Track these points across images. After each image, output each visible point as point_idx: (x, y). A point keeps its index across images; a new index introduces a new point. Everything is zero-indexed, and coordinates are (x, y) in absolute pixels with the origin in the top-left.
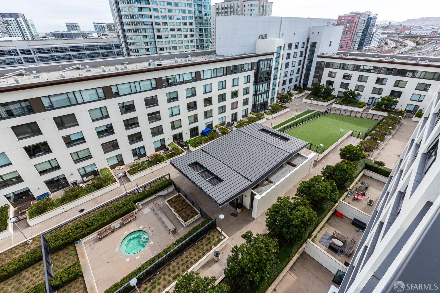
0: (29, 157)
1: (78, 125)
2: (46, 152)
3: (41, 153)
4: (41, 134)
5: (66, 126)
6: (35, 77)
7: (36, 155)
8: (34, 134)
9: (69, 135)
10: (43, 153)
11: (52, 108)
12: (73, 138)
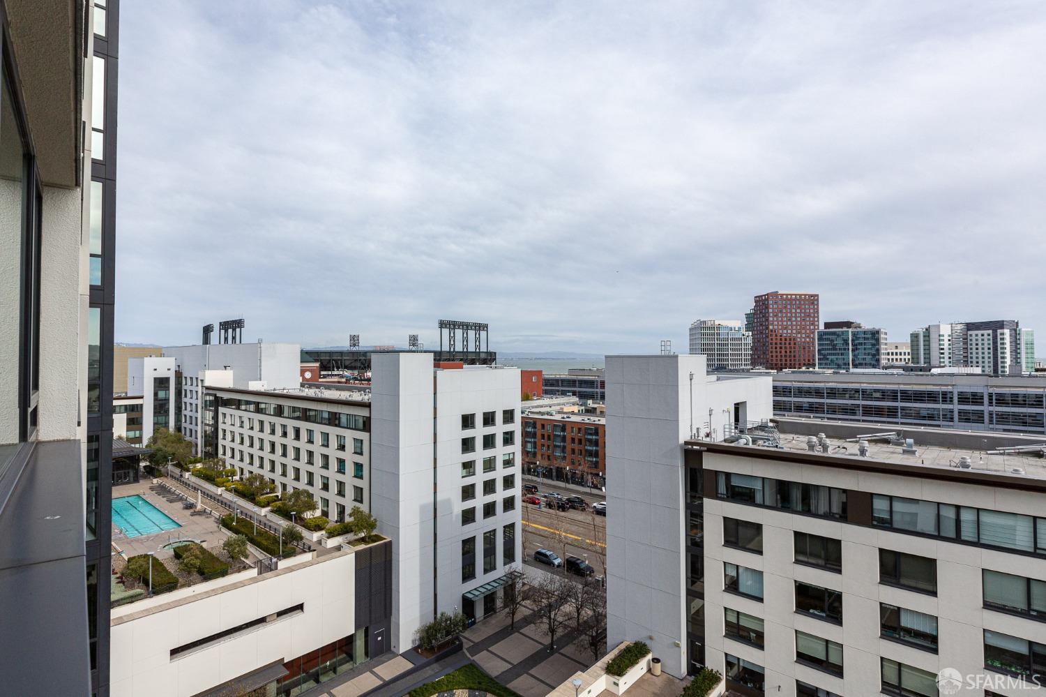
0: (796, 607)
1: (934, 594)
2: (832, 617)
3: (821, 614)
4: (840, 572)
5: (903, 581)
6: (905, 452)
7: (811, 611)
8: (826, 564)
9: (899, 608)
10: (824, 615)
11: (886, 525)
12: (906, 622)
